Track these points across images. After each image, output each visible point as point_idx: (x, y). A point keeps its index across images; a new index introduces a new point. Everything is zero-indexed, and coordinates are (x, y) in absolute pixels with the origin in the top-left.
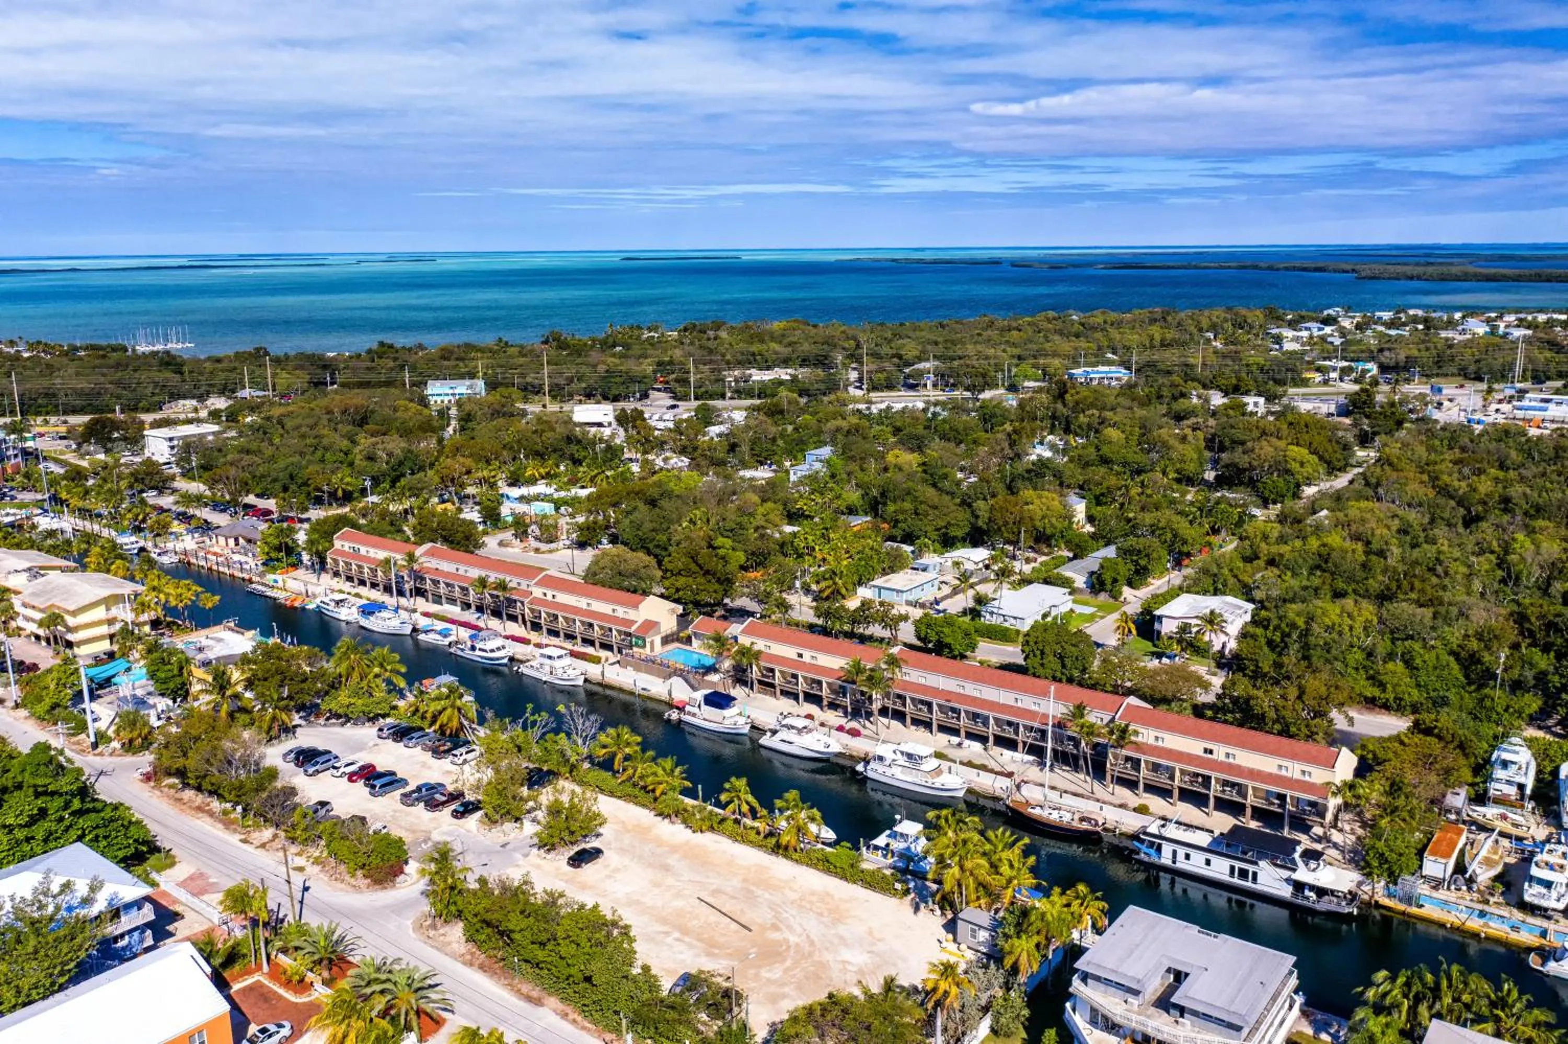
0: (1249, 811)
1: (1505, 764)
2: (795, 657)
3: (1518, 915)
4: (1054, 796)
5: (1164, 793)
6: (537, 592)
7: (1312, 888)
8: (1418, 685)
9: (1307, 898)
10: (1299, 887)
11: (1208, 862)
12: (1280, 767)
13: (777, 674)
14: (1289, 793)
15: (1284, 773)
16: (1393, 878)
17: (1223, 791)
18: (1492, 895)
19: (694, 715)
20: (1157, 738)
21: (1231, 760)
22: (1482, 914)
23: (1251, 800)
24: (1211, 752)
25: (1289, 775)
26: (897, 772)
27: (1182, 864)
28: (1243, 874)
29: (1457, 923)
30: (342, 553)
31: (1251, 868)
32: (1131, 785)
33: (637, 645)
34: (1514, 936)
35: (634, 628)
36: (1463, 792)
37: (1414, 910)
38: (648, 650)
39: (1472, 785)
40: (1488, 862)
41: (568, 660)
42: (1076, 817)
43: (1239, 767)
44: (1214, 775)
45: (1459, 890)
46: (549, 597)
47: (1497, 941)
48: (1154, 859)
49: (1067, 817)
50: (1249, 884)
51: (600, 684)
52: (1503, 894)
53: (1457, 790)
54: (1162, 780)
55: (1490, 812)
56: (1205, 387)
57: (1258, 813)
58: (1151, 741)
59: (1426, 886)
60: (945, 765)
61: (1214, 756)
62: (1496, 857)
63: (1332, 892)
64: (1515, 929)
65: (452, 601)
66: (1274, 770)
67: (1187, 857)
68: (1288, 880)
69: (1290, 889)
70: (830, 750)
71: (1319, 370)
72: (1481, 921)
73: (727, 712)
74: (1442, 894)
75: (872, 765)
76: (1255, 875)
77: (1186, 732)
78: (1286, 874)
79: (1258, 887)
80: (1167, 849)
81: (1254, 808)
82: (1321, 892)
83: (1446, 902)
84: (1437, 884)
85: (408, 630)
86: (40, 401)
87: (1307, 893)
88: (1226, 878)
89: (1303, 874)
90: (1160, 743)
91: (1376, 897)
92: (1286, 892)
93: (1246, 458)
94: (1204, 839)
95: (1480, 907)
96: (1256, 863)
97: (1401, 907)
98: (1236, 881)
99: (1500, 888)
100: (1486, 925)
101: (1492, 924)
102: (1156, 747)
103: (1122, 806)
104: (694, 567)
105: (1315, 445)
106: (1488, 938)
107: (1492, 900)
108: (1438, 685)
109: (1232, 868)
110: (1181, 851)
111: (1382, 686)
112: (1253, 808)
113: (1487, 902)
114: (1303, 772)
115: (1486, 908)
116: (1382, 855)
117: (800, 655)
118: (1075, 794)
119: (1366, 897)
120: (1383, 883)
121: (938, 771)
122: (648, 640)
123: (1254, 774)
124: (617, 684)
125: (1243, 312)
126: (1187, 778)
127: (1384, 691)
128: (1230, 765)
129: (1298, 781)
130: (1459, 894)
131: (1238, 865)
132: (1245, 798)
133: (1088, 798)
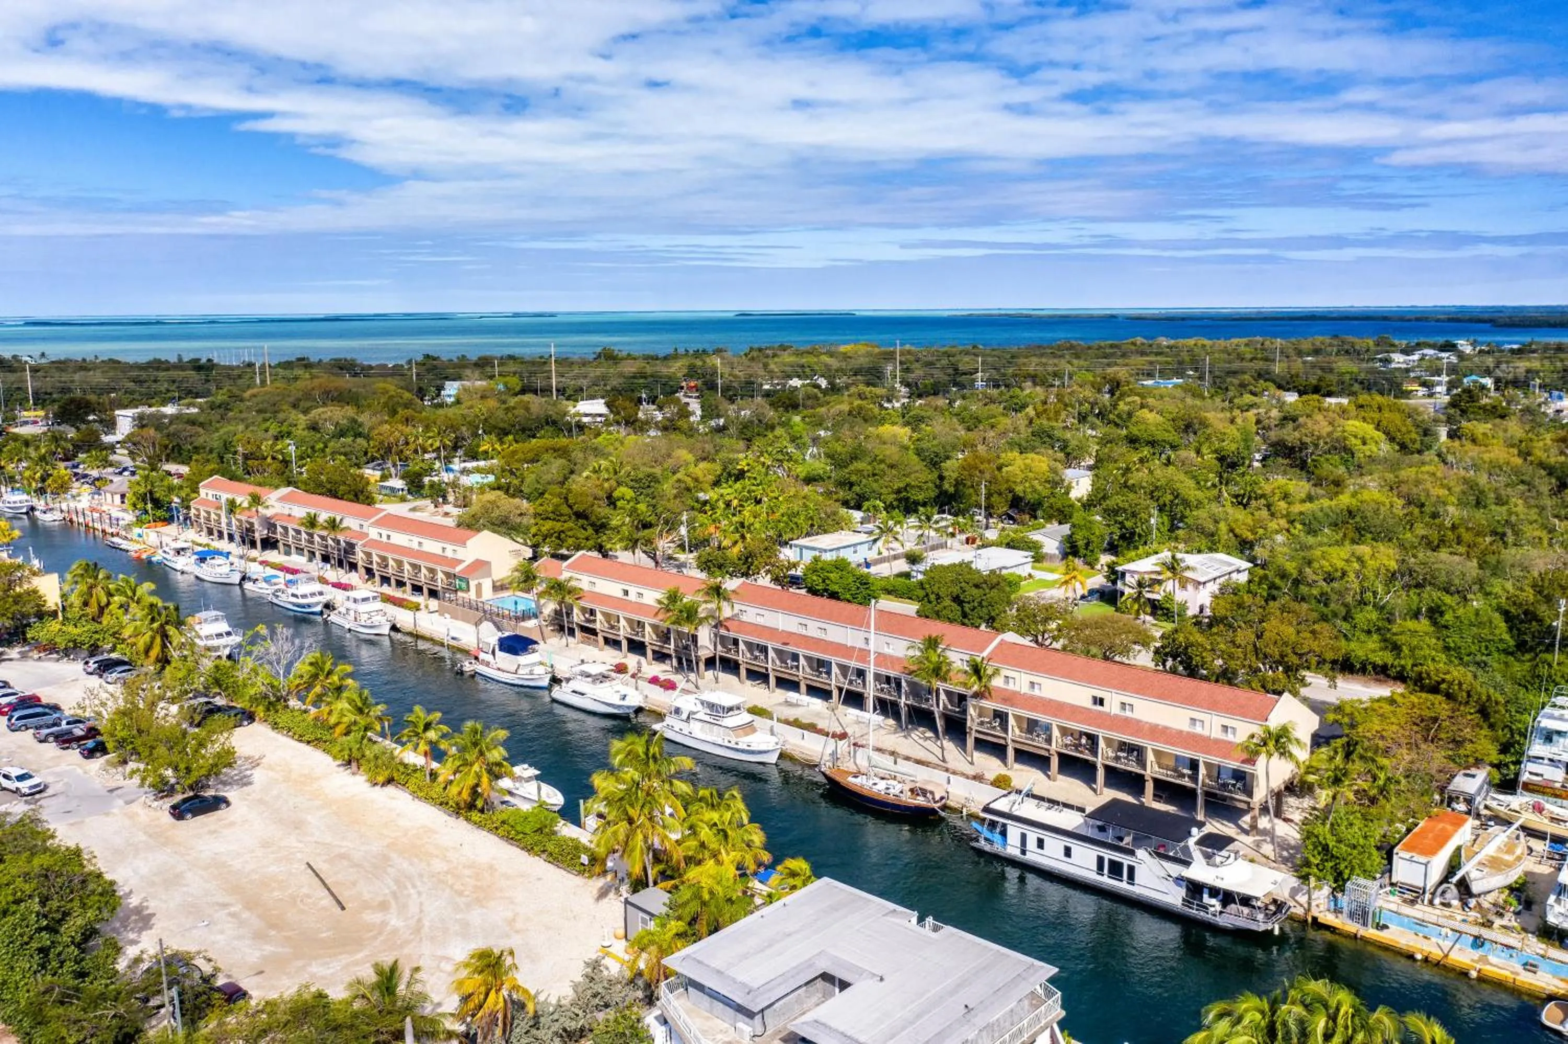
0: (1149, 787)
1: (1549, 737)
2: (620, 594)
3: (1535, 946)
4: (886, 761)
5: (1039, 761)
6: (373, 533)
7: (1214, 892)
8: (1447, 648)
9: (1205, 908)
10: (1195, 889)
11: (1068, 852)
12: (1193, 720)
13: (599, 617)
14: (1202, 758)
15: (1198, 730)
16: (1340, 882)
17: (1117, 758)
18: (1501, 915)
19: (488, 664)
20: (1032, 684)
21: (1128, 714)
22: (1478, 942)
23: (1152, 770)
24: (1101, 702)
25: (1206, 733)
26: (696, 728)
27: (1033, 856)
28: (1116, 869)
29: (1437, 954)
30: (205, 502)
31: (1126, 860)
32: (998, 750)
33: (461, 589)
34: (1526, 979)
35: (458, 569)
36: (1481, 774)
37: (1371, 932)
38: (472, 594)
39: (1498, 766)
40: (1495, 864)
41: (378, 605)
42: (907, 788)
43: (1138, 721)
44: (1101, 733)
45: (1447, 905)
46: (384, 539)
47: (1499, 985)
48: (997, 848)
49: (895, 788)
50: (1122, 886)
51: (410, 634)
52: (1517, 914)
53: (1473, 771)
54: (1037, 744)
55: (1517, 801)
56: (1280, 387)
57: (1164, 789)
58: (1025, 689)
59: (1396, 899)
60: (759, 721)
61: (1105, 709)
62: (1509, 858)
63: (1246, 901)
64: (1529, 967)
65: (300, 550)
66: (1185, 727)
67: (1041, 843)
68: (1179, 880)
69: (1182, 892)
70: (625, 703)
71: (1424, 384)
72: (1476, 954)
73: (524, 659)
74: (1420, 911)
75: (669, 720)
76: (1131, 869)
77: (1069, 675)
78: (1176, 870)
79: (1136, 890)
80: (1014, 832)
81: (1158, 783)
82: (1227, 898)
83: (1421, 923)
84: (1414, 895)
85: (236, 579)
86: (55, 396)
87: (1206, 899)
88: (1091, 876)
89: (1199, 871)
90: (1036, 692)
91: (1315, 912)
92: (1174, 897)
93: (1297, 434)
94: (1071, 820)
95: (1476, 930)
96: (1132, 853)
97: (1352, 927)
98: (1106, 880)
99: (1515, 906)
100: (1484, 959)
101: (1492, 959)
102: (1032, 698)
103: (978, 778)
104: (565, 509)
105: (1384, 423)
106: (1482, 979)
107: (1498, 922)
108: (1474, 648)
109: (1100, 860)
110: (1032, 836)
111: (1396, 648)
112: (1156, 781)
113: (1488, 924)
114: (1225, 728)
115: (1485, 933)
116: (1326, 848)
117: (626, 593)
118: (918, 762)
119: (1299, 911)
120: (1326, 890)
121: (749, 728)
122: (473, 584)
123: (1157, 732)
124: (428, 635)
125: (1350, 338)
126: (1068, 740)
127: (1398, 656)
128: (1127, 720)
129: (1217, 741)
130: (1447, 912)
131: (1108, 855)
132: (1144, 767)
133: (936, 766)
